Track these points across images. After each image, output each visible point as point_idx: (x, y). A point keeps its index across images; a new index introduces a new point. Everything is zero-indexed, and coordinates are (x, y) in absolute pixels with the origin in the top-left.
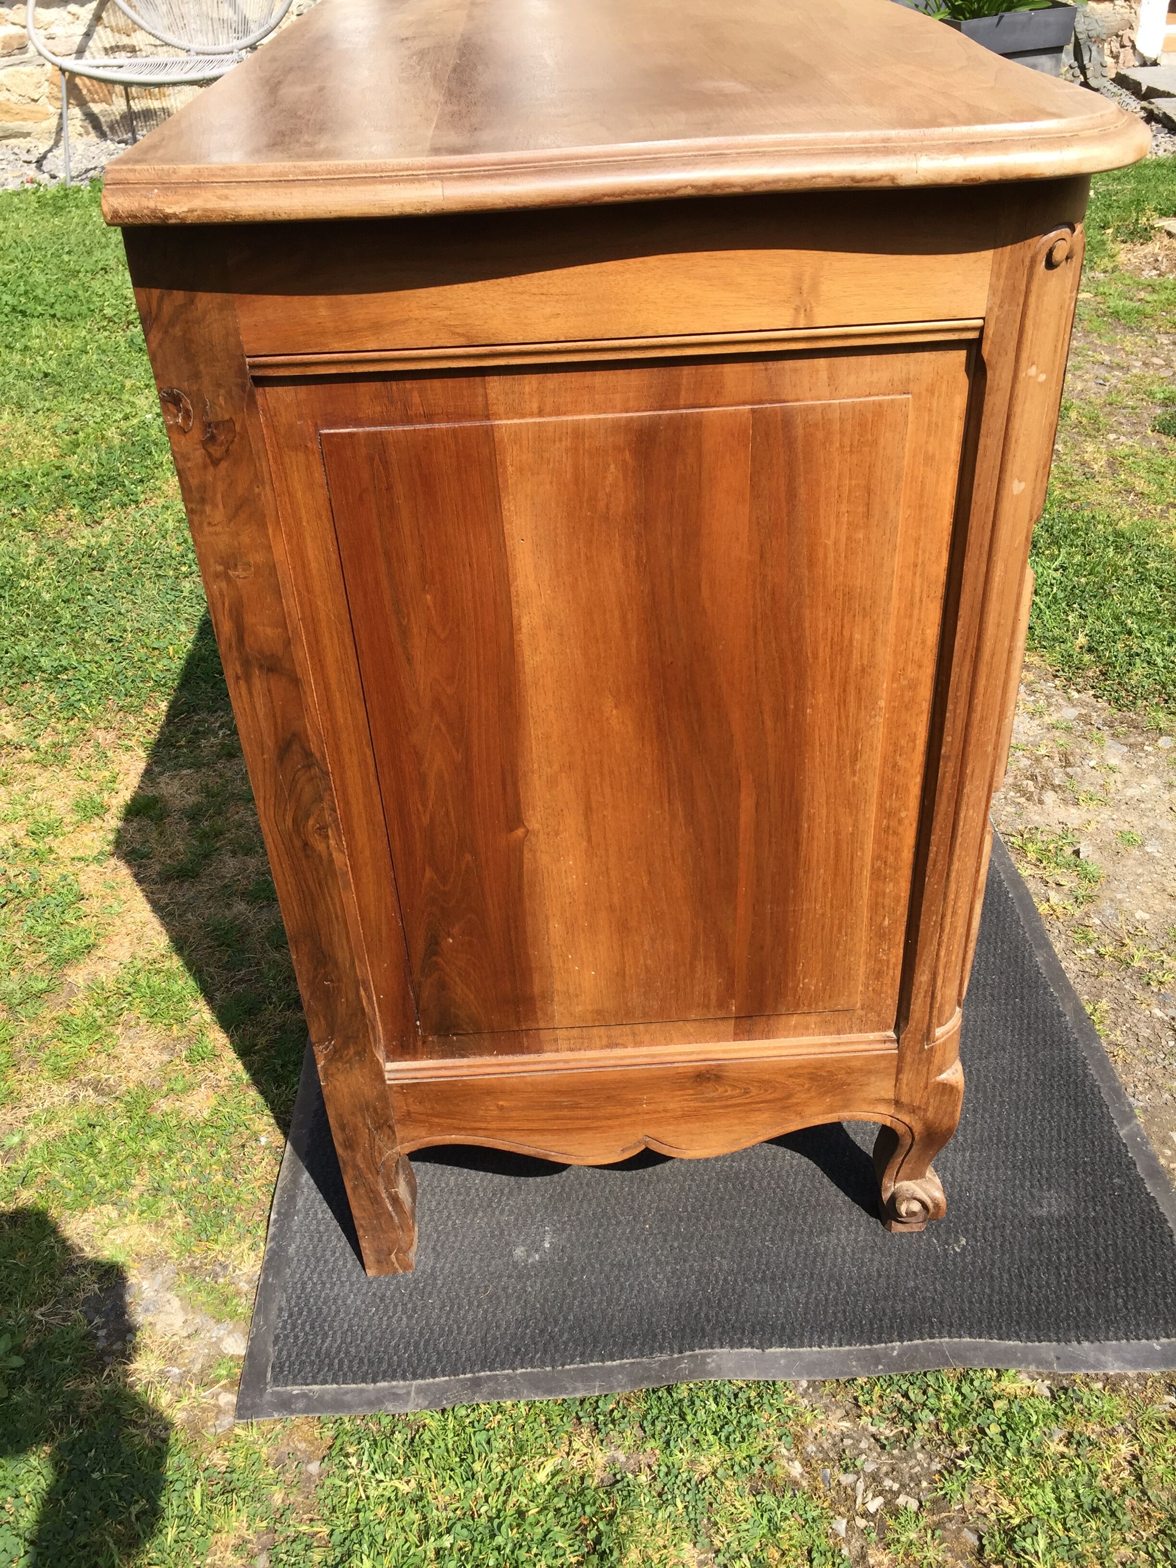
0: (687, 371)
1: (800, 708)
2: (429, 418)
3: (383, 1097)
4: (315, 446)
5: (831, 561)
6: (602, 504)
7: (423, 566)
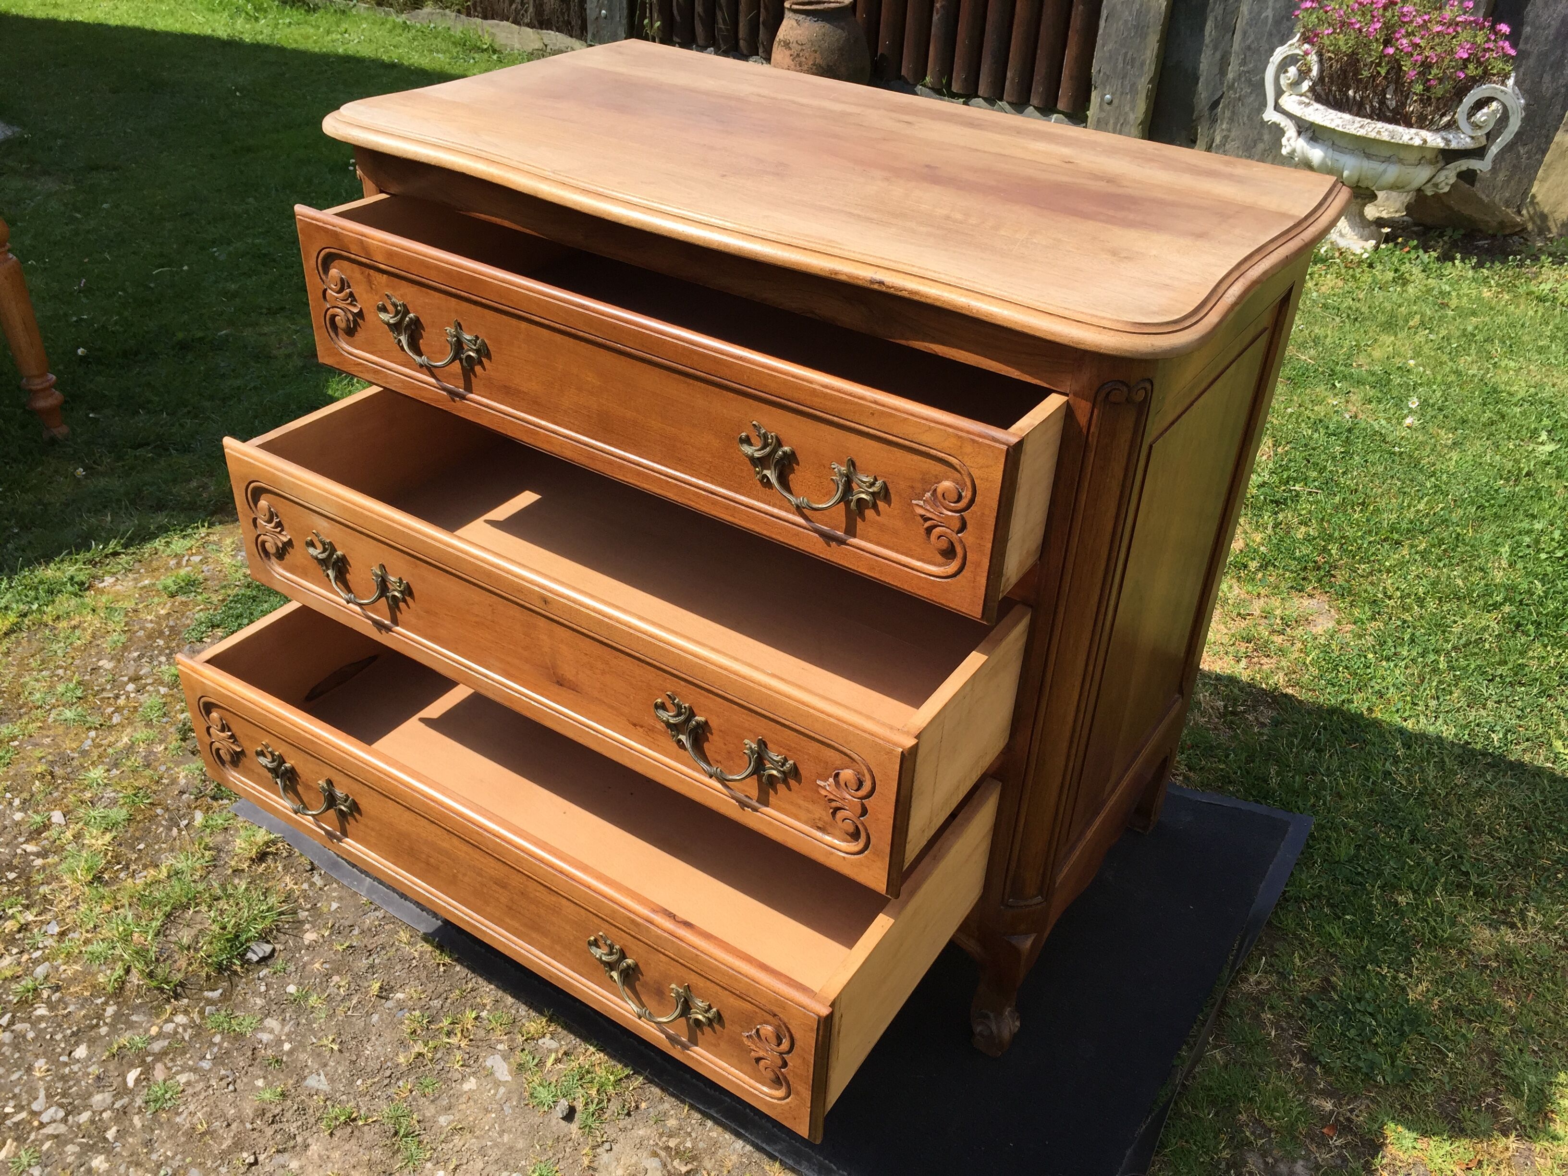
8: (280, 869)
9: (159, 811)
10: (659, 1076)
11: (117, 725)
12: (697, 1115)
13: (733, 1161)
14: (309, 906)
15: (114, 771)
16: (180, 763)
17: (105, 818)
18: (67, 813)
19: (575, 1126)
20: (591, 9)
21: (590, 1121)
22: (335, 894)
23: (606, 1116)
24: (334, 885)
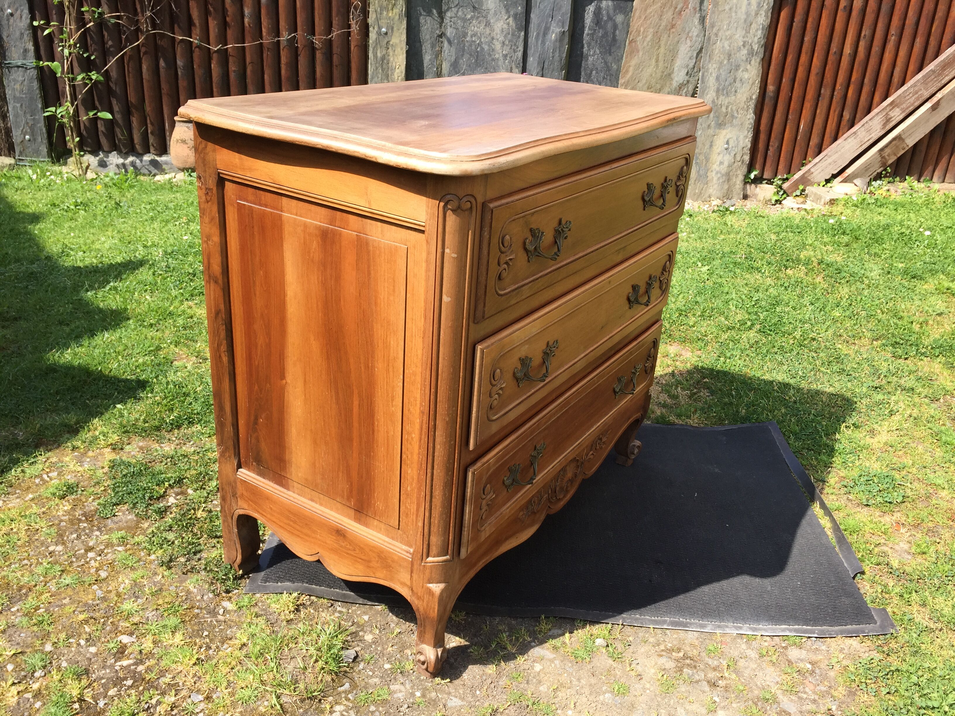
0: (339, 213)
1: (373, 367)
2: (266, 206)
3: (235, 482)
4: (236, 205)
5: (382, 305)
6: (312, 255)
7: (261, 260)
8: (312, 611)
9: (197, 611)
10: (625, 622)
11: (107, 577)
12: (659, 631)
13: (696, 643)
14: (350, 624)
15: (139, 600)
16: (181, 582)
17: (165, 626)
18: (131, 634)
19: (610, 661)
20: (16, 136)
21: (615, 656)
22: (359, 612)
23: (620, 650)
24: (354, 608)
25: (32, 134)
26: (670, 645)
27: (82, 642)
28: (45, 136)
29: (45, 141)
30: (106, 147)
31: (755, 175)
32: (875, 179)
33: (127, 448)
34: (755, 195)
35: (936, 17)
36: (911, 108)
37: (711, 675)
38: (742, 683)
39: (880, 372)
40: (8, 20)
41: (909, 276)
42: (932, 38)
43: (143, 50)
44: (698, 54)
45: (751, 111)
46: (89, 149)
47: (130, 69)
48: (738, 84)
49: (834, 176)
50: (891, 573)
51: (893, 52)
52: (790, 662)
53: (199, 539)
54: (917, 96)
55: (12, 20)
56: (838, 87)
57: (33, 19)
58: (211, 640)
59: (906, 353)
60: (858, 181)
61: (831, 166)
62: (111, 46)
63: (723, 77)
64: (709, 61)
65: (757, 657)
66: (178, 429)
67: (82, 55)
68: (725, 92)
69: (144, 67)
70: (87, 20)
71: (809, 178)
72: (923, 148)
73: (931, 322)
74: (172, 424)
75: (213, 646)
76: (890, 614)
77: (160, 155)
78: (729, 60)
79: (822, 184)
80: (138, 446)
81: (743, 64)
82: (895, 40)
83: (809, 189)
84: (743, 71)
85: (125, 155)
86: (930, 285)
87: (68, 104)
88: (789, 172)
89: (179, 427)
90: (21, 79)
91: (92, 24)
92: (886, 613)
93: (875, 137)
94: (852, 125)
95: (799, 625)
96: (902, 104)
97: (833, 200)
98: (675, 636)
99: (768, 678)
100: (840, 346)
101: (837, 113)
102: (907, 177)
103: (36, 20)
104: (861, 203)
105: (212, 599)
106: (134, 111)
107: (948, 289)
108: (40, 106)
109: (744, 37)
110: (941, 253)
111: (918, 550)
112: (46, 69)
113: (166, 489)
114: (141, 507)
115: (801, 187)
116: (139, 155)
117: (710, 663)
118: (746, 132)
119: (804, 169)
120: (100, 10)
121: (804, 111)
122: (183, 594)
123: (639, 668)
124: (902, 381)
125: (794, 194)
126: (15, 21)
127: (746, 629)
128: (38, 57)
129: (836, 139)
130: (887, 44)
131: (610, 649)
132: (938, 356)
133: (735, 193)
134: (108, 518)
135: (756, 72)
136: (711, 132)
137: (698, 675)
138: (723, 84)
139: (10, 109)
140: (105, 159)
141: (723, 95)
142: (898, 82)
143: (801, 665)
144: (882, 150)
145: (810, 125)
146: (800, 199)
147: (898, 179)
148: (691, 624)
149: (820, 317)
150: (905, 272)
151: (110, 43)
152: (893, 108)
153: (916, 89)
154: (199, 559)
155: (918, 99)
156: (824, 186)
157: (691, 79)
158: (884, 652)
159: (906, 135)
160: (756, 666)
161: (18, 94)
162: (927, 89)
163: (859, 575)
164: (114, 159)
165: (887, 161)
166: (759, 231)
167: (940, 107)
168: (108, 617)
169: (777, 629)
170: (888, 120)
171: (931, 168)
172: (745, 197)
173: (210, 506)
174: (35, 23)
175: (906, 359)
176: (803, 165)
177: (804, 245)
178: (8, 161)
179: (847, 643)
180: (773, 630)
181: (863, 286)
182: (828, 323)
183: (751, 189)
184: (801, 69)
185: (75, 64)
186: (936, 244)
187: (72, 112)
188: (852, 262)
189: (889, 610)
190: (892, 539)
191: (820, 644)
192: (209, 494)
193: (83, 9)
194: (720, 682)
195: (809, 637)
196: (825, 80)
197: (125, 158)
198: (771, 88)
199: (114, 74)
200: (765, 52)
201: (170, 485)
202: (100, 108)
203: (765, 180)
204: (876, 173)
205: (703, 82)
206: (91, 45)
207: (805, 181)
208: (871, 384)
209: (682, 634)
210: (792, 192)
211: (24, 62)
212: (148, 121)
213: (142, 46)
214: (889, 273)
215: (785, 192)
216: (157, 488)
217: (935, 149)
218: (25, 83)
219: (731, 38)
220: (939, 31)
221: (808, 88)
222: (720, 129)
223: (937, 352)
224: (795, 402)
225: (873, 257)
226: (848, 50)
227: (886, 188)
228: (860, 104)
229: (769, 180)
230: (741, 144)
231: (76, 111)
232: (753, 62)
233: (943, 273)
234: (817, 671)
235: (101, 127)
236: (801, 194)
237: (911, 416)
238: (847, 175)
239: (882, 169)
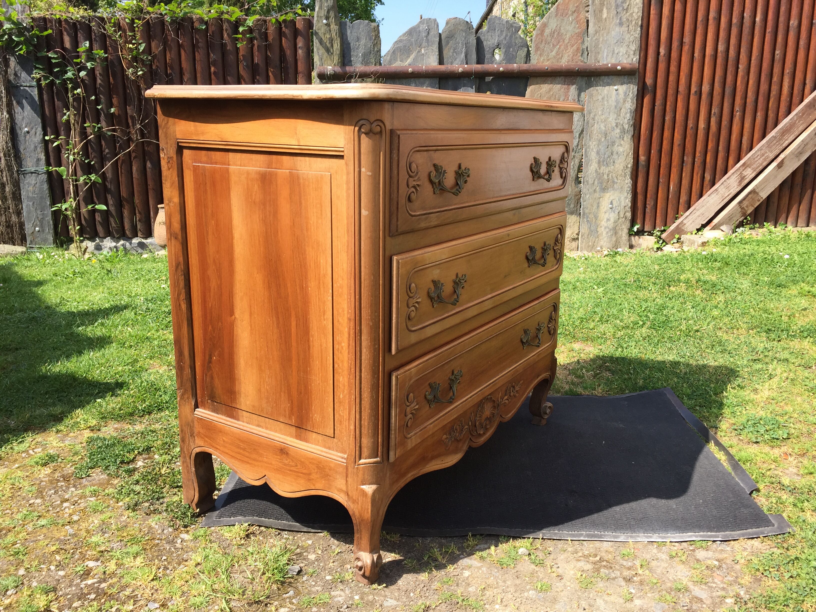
1: (307, 287)
4: (192, 168)
5: (312, 229)
6: (254, 198)
7: (212, 211)
8: (261, 538)
9: (157, 541)
10: (545, 536)
11: (79, 520)
12: (577, 543)
13: (611, 549)
14: (296, 547)
15: (106, 535)
16: (144, 521)
17: (127, 553)
18: (97, 560)
19: (533, 566)
20: (28, 228)
21: (537, 562)
22: (304, 538)
23: (541, 558)
24: (299, 536)
25: (42, 226)
26: (587, 552)
27: (53, 568)
28: (52, 227)
29: (52, 231)
30: (101, 233)
31: (638, 229)
32: (738, 226)
33: (103, 429)
34: (640, 245)
35: (771, 95)
36: (761, 168)
37: (626, 573)
38: (655, 578)
39: (757, 350)
40: (25, 137)
41: (774, 286)
42: (770, 112)
43: (133, 155)
44: (580, 135)
45: (628, 177)
46: (87, 236)
47: (123, 171)
48: (615, 156)
49: (704, 226)
50: (783, 489)
51: (739, 124)
52: (698, 561)
53: (162, 488)
54: (764, 157)
55: (28, 137)
56: (698, 154)
57: (45, 134)
58: (168, 563)
59: (779, 337)
60: (724, 227)
61: (700, 218)
62: (107, 153)
63: (602, 151)
64: (590, 140)
65: (668, 558)
66: (149, 415)
67: (84, 161)
68: (605, 163)
69: (134, 168)
70: (88, 134)
71: (683, 228)
72: (775, 199)
73: (797, 315)
74: (143, 411)
75: (170, 567)
76: (786, 518)
77: (146, 238)
78: (606, 138)
79: (694, 233)
80: (113, 428)
81: (617, 140)
82: (739, 115)
83: (683, 237)
84: (618, 146)
85: (117, 240)
86: (794, 290)
87: (71, 200)
88: (665, 225)
89: (150, 413)
90: (33, 182)
91: (92, 136)
92: (783, 517)
93: (734, 193)
94: (713, 184)
95: (704, 532)
96: (752, 165)
97: (705, 243)
98: (591, 546)
99: (679, 573)
100: (721, 334)
101: (699, 175)
102: (765, 223)
103: (47, 136)
104: (729, 242)
105: (172, 532)
106: (125, 203)
107: (809, 292)
108: (48, 203)
109: (616, 120)
110: (800, 269)
111: (806, 471)
112: (54, 173)
113: (136, 456)
114: (113, 468)
115: (677, 236)
116: (129, 239)
117: (625, 564)
118: (626, 194)
119: (678, 222)
120: (99, 125)
121: (672, 175)
122: (146, 529)
123: (560, 571)
124: (777, 355)
125: (672, 242)
126: (30, 137)
127: (655, 537)
128: (48, 164)
129: (701, 196)
130: (734, 118)
131: (533, 557)
132: (806, 337)
133: (622, 244)
134: (83, 478)
135: (629, 146)
136: (597, 195)
137: (615, 574)
138: (603, 157)
139: (24, 207)
140: (101, 244)
141: (604, 165)
142: (747, 148)
143: (709, 562)
144: (740, 202)
145: (678, 185)
146: (677, 245)
147: (757, 225)
148: (605, 535)
149: (702, 316)
150: (771, 283)
151: (107, 151)
152: (746, 168)
153: (763, 152)
154: (161, 504)
155: (765, 160)
156: (696, 234)
157: (576, 155)
158: (784, 547)
159: (760, 189)
160: (667, 565)
161: (30, 195)
162: (771, 152)
163: (754, 492)
164: (108, 243)
165: (746, 211)
166: (644, 264)
167: (784, 165)
168: (77, 549)
169: (684, 536)
170: (743, 178)
171: (784, 216)
172: (631, 247)
173: (173, 466)
174: (47, 138)
175: (779, 341)
176: (676, 218)
177: (683, 271)
178: (20, 249)
179: (749, 544)
180: (681, 537)
181: (735, 294)
182: (708, 320)
183: (635, 240)
184: (665, 142)
185: (78, 169)
186: (795, 264)
187: (74, 206)
188: (725, 280)
189: (785, 515)
190: (781, 466)
191: (725, 546)
192: (173, 457)
193: (85, 125)
194: (635, 578)
195: (714, 541)
196: (686, 150)
197: (117, 242)
198: (642, 158)
199: (109, 175)
200: (634, 130)
201: (139, 452)
202: (97, 202)
203: (646, 232)
204: (738, 222)
205: (586, 156)
206: (91, 154)
207: (679, 230)
208: (751, 358)
209: (598, 544)
210: (670, 241)
211: (37, 169)
212: (137, 211)
213: (133, 152)
214: (757, 285)
215: (664, 241)
216: (128, 455)
217: (785, 200)
218: (37, 185)
219: (605, 121)
220: (775, 106)
221: (673, 157)
222: (603, 192)
223: (805, 334)
224: (686, 373)
225: (742, 275)
226: (702, 125)
227: (749, 233)
228: (718, 167)
229: (650, 232)
230: (623, 204)
231: (78, 205)
232: (625, 138)
233: (803, 282)
234: (724, 566)
235: (98, 217)
236: (678, 242)
237: (787, 378)
238: (714, 224)
239: (743, 218)
